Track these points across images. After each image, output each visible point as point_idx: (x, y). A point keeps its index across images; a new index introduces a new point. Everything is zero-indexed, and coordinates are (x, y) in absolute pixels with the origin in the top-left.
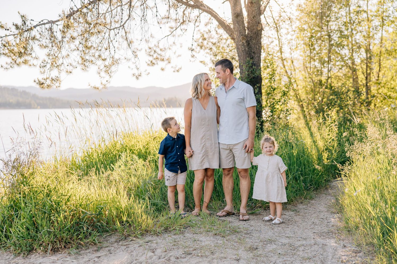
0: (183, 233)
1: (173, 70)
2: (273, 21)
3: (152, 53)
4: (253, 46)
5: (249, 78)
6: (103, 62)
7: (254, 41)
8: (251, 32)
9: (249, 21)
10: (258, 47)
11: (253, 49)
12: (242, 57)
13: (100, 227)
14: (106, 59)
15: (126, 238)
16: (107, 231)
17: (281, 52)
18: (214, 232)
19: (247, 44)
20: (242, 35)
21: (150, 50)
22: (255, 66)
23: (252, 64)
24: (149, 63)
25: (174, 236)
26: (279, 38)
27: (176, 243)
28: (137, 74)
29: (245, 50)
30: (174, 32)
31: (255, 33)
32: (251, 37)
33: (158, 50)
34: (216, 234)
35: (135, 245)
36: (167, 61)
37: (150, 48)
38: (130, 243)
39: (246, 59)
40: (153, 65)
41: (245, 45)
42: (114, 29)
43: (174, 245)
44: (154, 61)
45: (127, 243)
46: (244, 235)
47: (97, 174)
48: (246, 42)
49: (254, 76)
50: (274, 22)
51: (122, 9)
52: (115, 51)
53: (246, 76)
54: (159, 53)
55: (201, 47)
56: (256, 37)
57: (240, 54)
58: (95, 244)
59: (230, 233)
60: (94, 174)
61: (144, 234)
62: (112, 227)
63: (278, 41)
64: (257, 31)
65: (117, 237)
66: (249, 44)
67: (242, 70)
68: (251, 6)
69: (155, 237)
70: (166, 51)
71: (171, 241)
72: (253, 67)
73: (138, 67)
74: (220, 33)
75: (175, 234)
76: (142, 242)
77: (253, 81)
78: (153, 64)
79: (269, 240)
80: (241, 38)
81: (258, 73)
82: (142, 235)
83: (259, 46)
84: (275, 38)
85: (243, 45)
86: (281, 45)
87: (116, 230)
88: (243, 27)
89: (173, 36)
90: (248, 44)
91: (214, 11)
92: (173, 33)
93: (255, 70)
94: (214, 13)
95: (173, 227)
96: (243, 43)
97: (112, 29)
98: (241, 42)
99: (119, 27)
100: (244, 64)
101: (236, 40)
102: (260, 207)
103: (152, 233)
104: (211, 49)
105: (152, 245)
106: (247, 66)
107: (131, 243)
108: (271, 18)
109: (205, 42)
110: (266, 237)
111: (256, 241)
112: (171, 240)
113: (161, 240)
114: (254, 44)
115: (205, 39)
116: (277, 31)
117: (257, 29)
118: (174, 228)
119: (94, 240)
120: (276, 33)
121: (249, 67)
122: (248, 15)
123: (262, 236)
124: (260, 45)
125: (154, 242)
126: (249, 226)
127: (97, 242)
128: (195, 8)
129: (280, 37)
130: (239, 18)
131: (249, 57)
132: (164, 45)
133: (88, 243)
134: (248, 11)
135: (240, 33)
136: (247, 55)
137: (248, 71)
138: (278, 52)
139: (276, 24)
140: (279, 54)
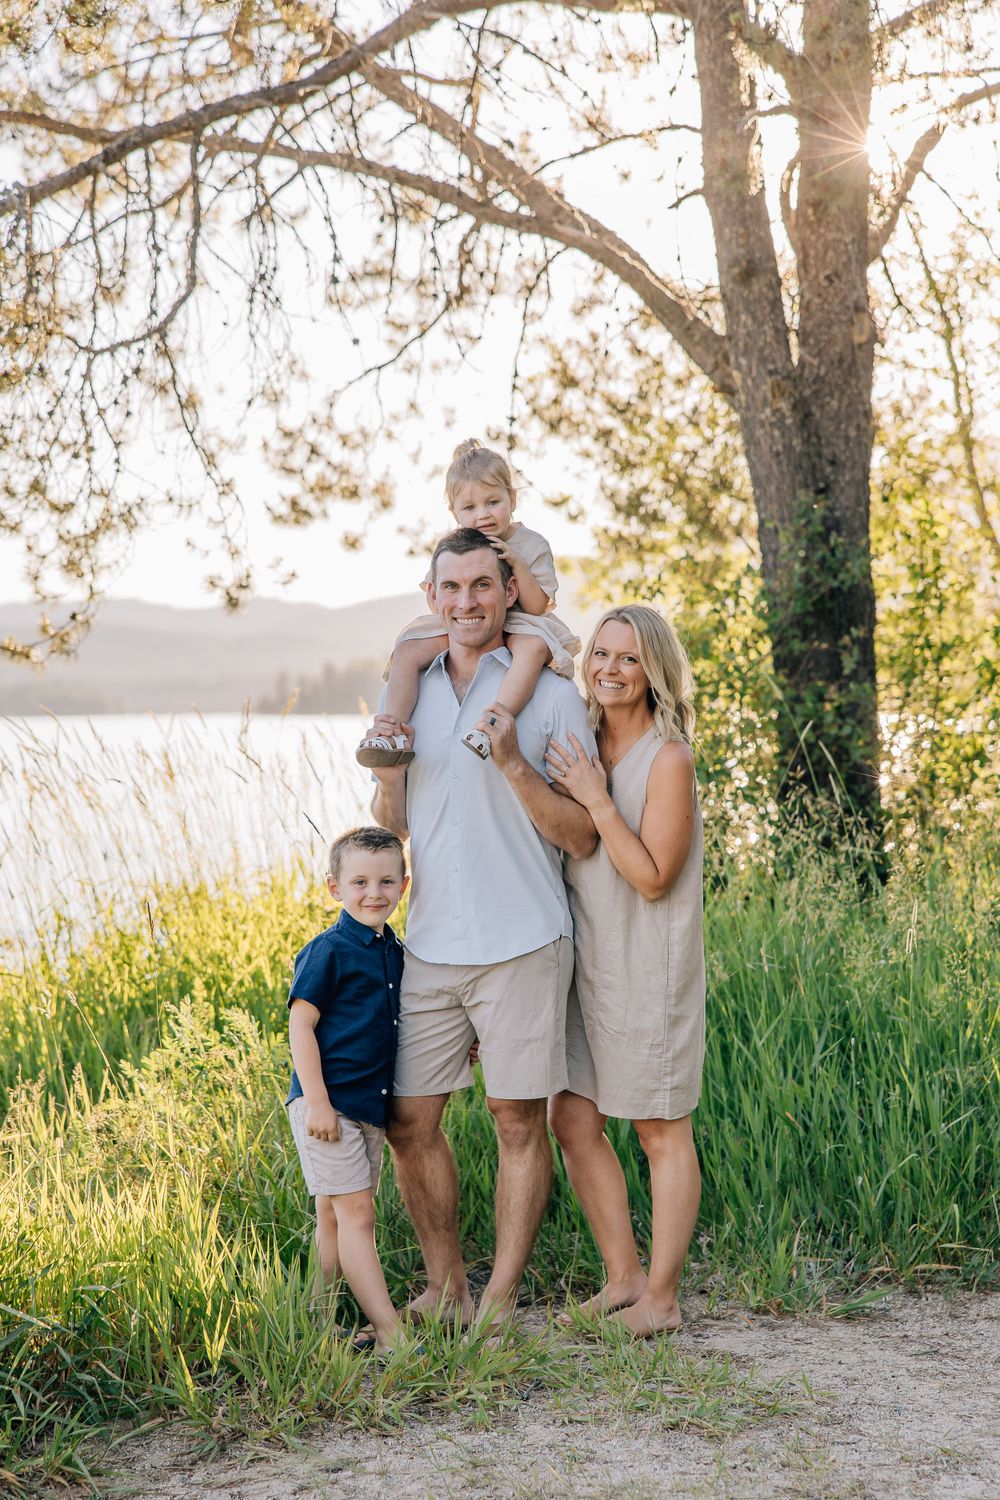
0: (508, 1421)
1: (406, 543)
2: (926, 283)
3: (298, 459)
4: (828, 427)
5: (808, 594)
6: (55, 517)
7: (835, 404)
8: (819, 354)
9: (808, 296)
10: (853, 433)
11: (829, 443)
12: (772, 489)
13: (93, 1393)
14: (72, 505)
15: (223, 1450)
16: (128, 1415)
17: (969, 444)
18: (666, 1416)
19: (800, 416)
20: (771, 373)
21: (286, 444)
22: (839, 533)
23: (824, 520)
24: (284, 509)
25: (465, 1439)
26: (954, 367)
27: (479, 1474)
28: (228, 580)
29: (788, 448)
30: (414, 348)
31: (841, 361)
32: (818, 379)
33: (329, 445)
34: (674, 1427)
35: (274, 1483)
36: (375, 501)
37: (288, 434)
38: (247, 1474)
39: (795, 497)
40: (304, 519)
41: (789, 421)
42: (112, 350)
43: (473, 1483)
44: (307, 502)
45: (232, 1475)
46: (815, 1430)
47: (52, 1111)
48: (794, 407)
49: (835, 584)
50: (932, 285)
51: (155, 246)
52: (117, 461)
53: (797, 584)
54: (336, 459)
55: (554, 427)
56: (846, 382)
57: (762, 472)
58: (74, 1481)
59: (749, 1419)
60: (35, 1113)
61: (314, 1426)
62: (152, 1391)
63: (950, 385)
64: (848, 352)
65: (179, 1446)
66: (808, 415)
67: (775, 552)
68: (819, 221)
69: (370, 1445)
70: (368, 448)
71: (456, 1464)
72: (832, 541)
73: (238, 541)
74: (654, 352)
75: (469, 1429)
76: (308, 1467)
77: (831, 611)
78: (299, 513)
79: (945, 1452)
80: (766, 388)
81: (856, 571)
82: (305, 1431)
83: (858, 427)
84: (935, 370)
85: (780, 423)
86: (966, 410)
87: (172, 1407)
88: (777, 331)
89: (410, 369)
90: (805, 418)
91: (623, 246)
92: (405, 355)
93: (839, 554)
94: (626, 255)
95: (455, 1389)
96: (776, 411)
97: (102, 351)
98: (768, 411)
99: (143, 338)
100: (782, 520)
101: (743, 397)
102: (888, 1281)
103: (356, 1422)
104: (605, 435)
105: (362, 1482)
106: (797, 535)
107: (251, 1473)
108: (911, 261)
109: (573, 400)
110: (930, 1437)
111: (882, 1459)
112: (455, 1456)
113: (404, 1460)
114: (836, 417)
115: (570, 382)
116: (948, 334)
117: (848, 337)
118: (461, 1393)
119: (68, 1462)
120: (941, 343)
121: (810, 540)
122: (803, 265)
123: (908, 1435)
124: (863, 423)
125: (370, 1466)
126: (837, 1381)
127: (85, 1469)
128: (529, 231)
129: (960, 365)
130: (758, 285)
131: (806, 486)
132: (358, 415)
133: (37, 1473)
134: (804, 248)
135: (763, 360)
136: (800, 477)
137: (805, 561)
138: (950, 443)
139: (940, 298)
140: (957, 454)
